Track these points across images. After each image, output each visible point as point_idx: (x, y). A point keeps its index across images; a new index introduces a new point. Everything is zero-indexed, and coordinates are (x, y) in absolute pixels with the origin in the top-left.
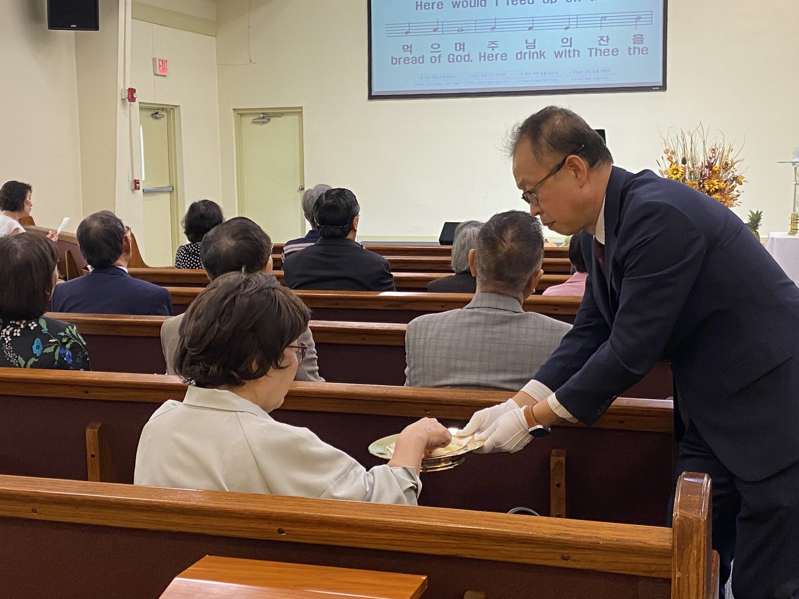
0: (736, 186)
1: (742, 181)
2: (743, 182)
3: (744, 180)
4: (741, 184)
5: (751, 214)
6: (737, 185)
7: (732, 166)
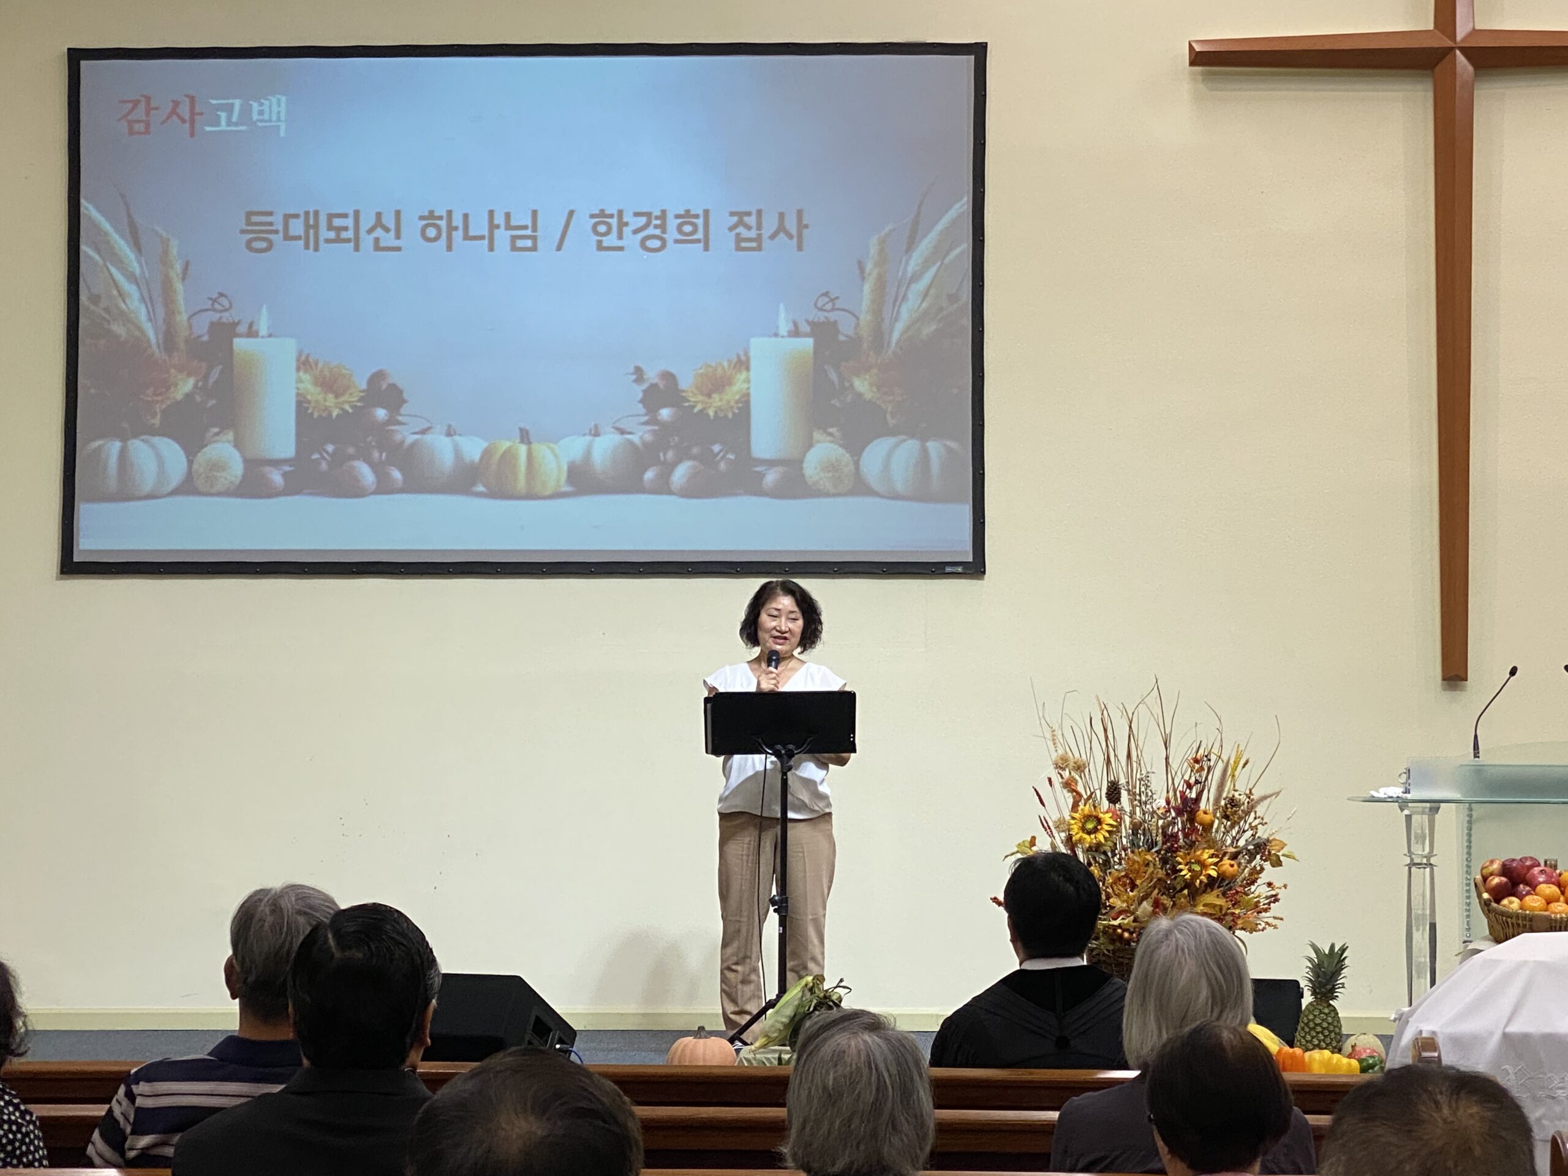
0: (1262, 869)
1: (1280, 854)
2: (1282, 858)
3: (1285, 851)
5: (1313, 955)
6: (1267, 865)
7: (1251, 808)
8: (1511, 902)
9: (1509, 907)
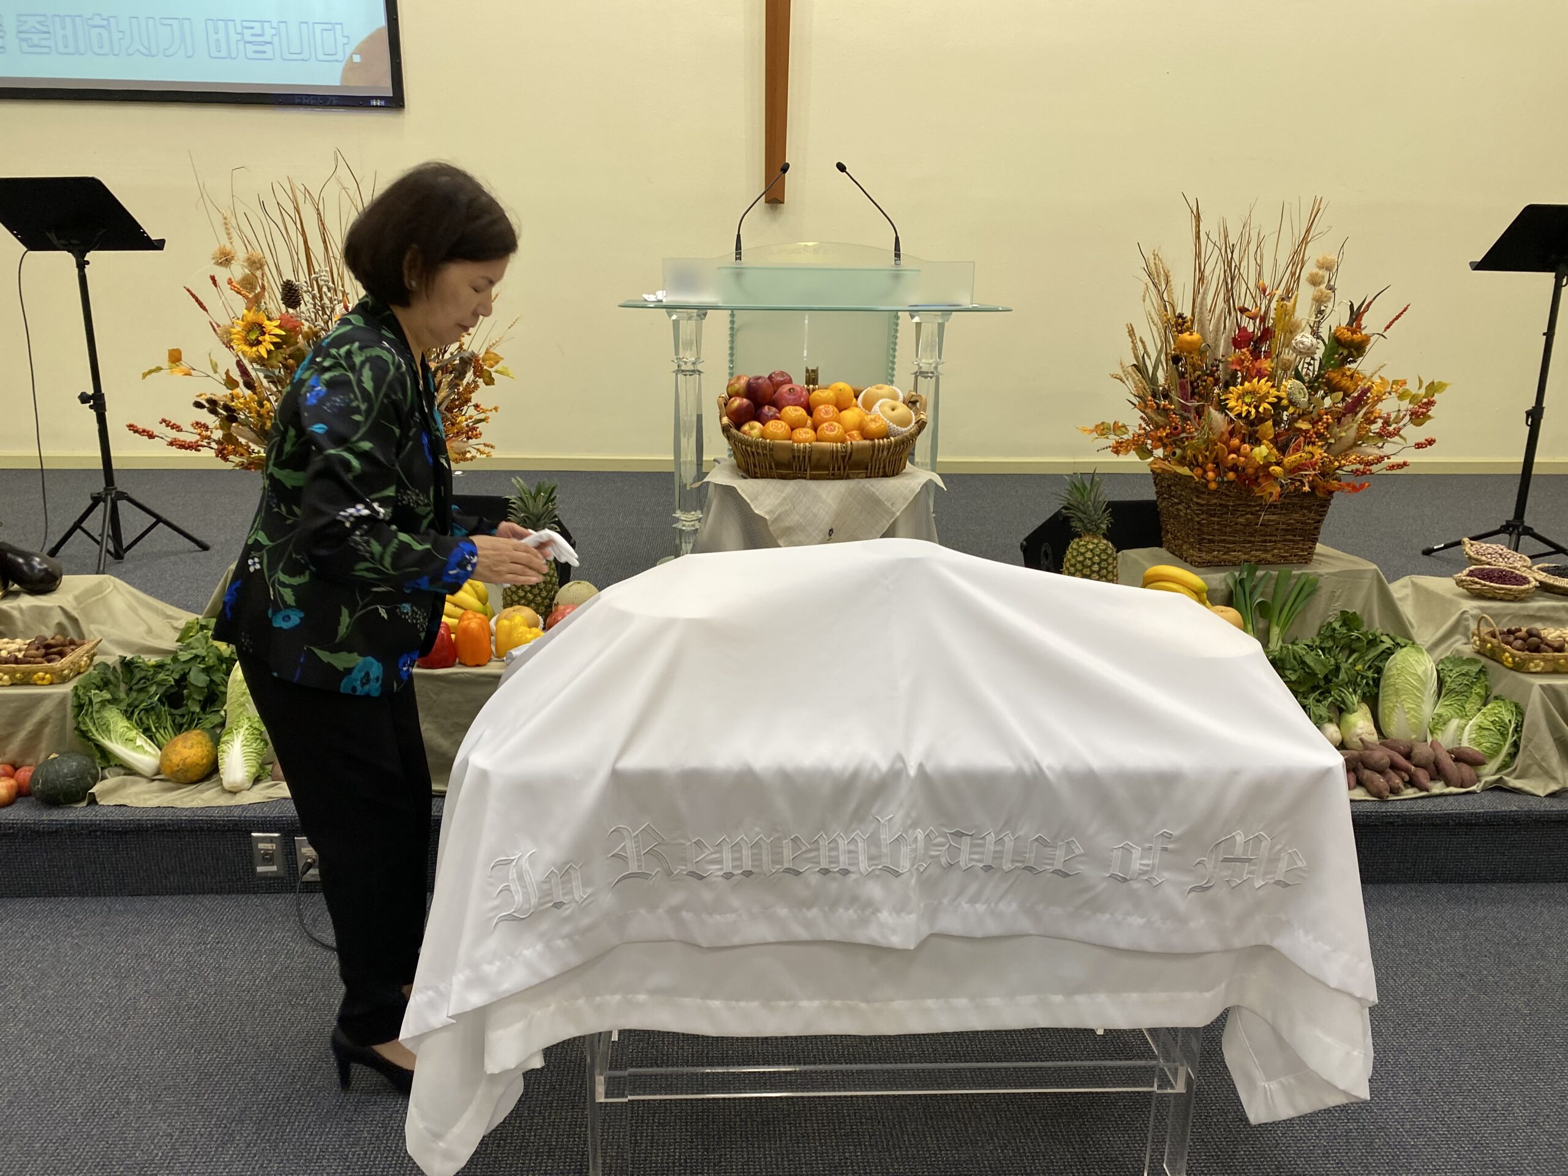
0: (477, 387)
1: (493, 370)
2: (494, 375)
3: (497, 367)
4: (490, 381)
6: (480, 381)
8: (752, 428)
9: (749, 435)
